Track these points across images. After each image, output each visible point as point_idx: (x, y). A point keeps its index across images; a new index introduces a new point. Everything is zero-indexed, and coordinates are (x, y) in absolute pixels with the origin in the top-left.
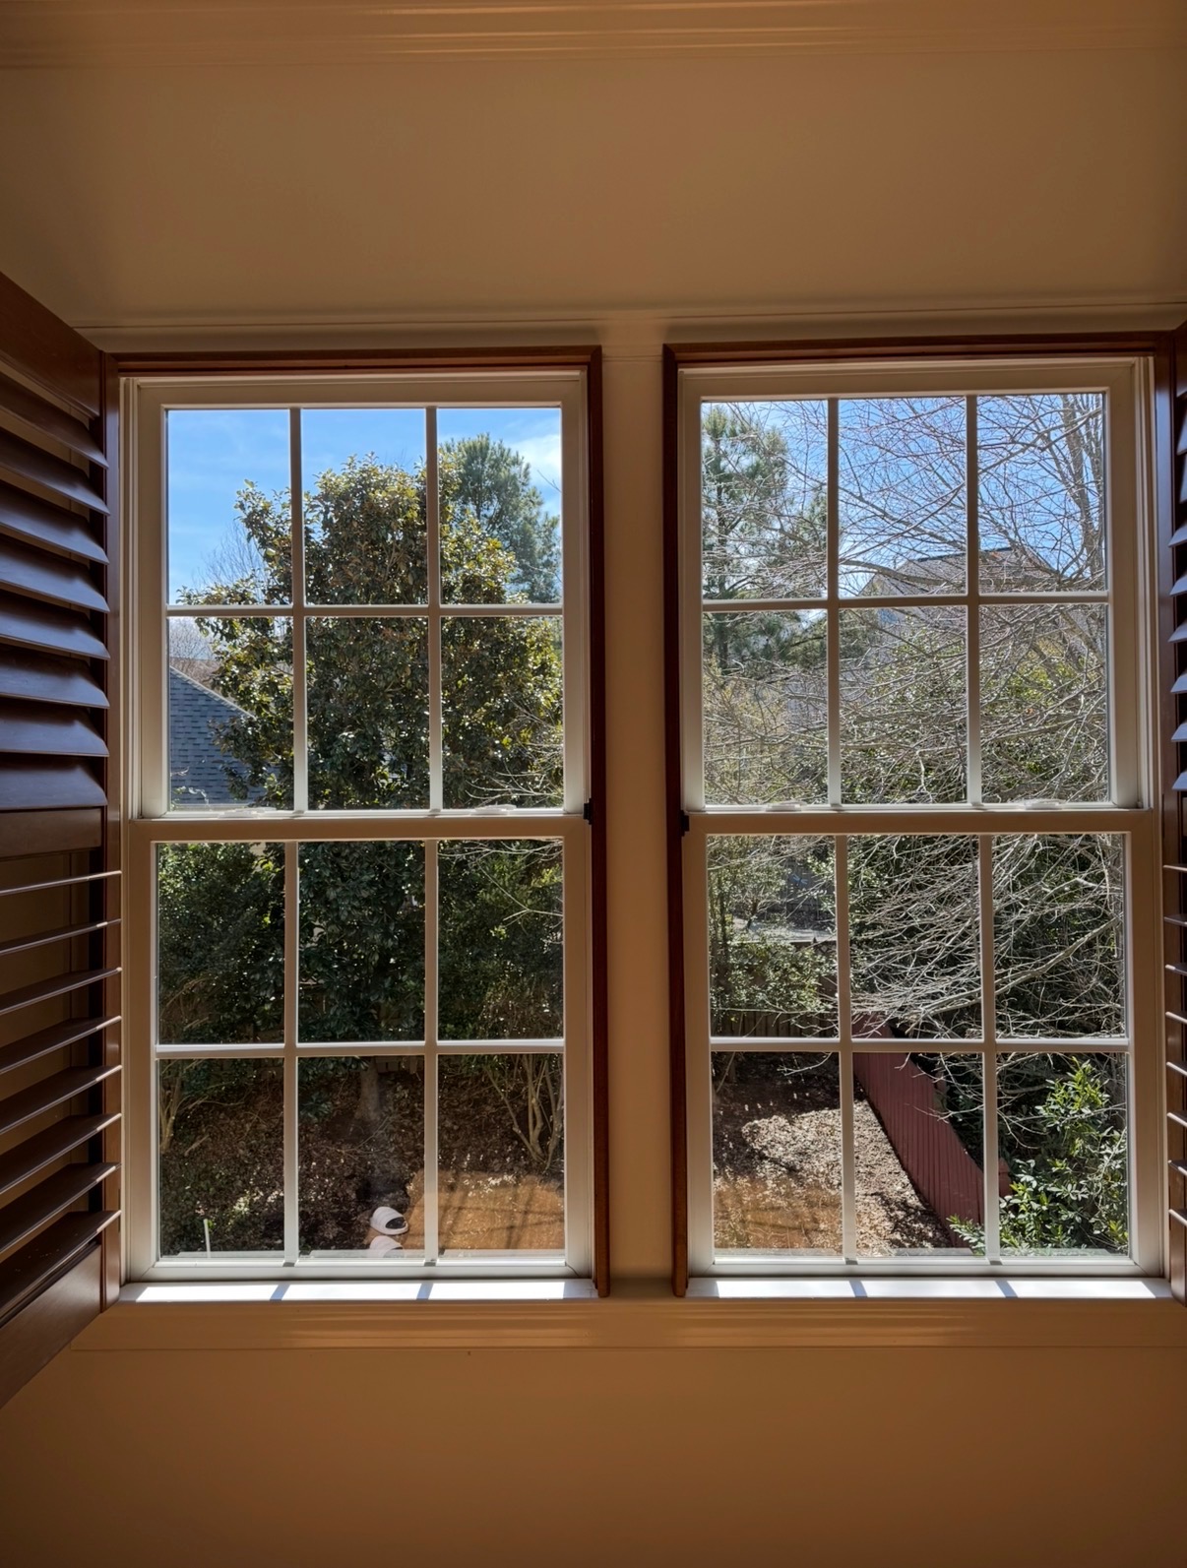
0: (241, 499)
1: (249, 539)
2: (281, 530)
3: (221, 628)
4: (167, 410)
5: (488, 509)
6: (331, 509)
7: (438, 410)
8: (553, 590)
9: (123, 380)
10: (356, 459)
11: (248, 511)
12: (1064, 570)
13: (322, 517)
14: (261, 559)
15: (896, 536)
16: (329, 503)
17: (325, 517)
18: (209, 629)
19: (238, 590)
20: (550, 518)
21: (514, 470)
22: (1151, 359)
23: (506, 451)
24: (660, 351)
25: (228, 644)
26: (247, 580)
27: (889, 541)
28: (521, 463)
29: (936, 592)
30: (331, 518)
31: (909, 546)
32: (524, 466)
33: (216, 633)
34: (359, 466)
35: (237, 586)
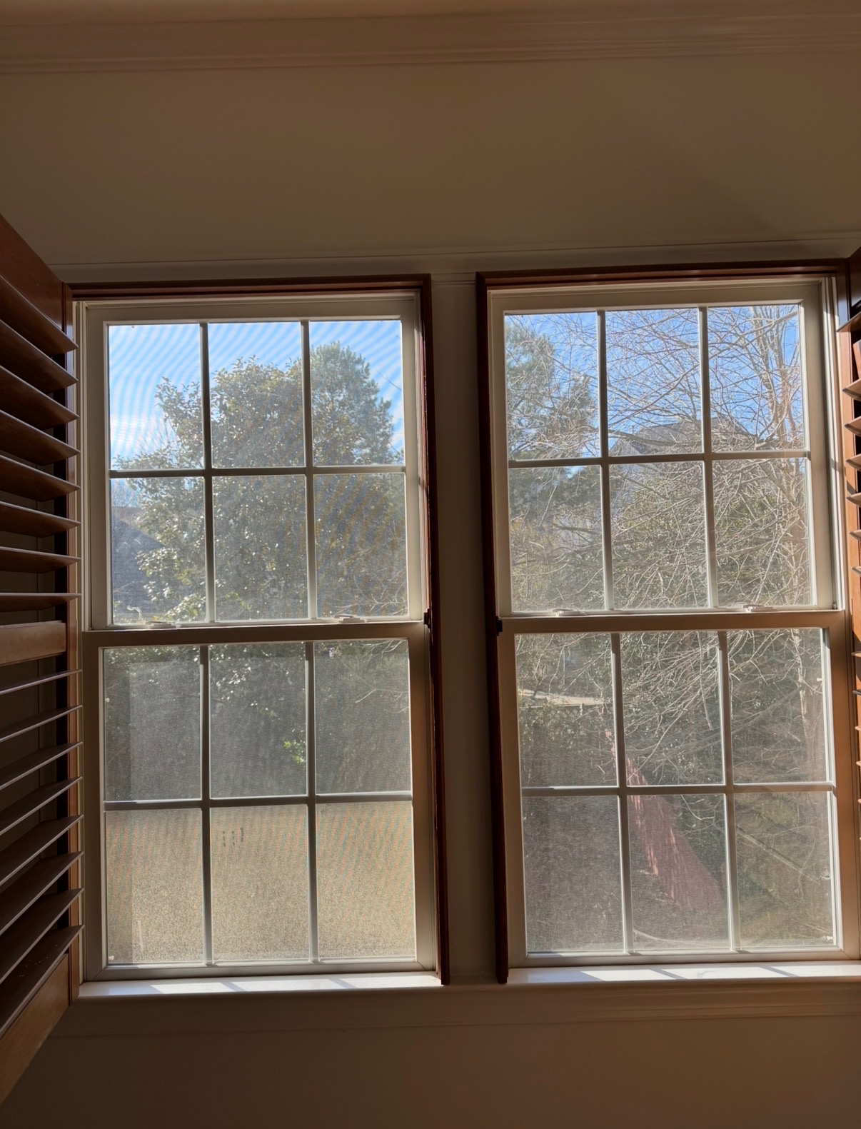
0: (160, 391)
1: (165, 420)
2: (189, 412)
3: (146, 484)
4: (108, 326)
5: (339, 396)
6: (225, 397)
7: (310, 323)
8: (387, 454)
9: (75, 303)
10: (242, 361)
11: (165, 399)
12: (761, 434)
13: (218, 403)
14: (174, 434)
15: (638, 411)
16: (223, 393)
17: (221, 403)
18: (137, 485)
19: (158, 457)
20: (385, 401)
21: (359, 367)
22: (834, 279)
23: (353, 354)
24: (473, 277)
25: (151, 497)
26: (165, 450)
27: (633, 415)
28: (363, 362)
29: (669, 451)
30: (225, 404)
31: (645, 418)
32: (365, 365)
33: (142, 488)
34: (245, 366)
35: (158, 454)
